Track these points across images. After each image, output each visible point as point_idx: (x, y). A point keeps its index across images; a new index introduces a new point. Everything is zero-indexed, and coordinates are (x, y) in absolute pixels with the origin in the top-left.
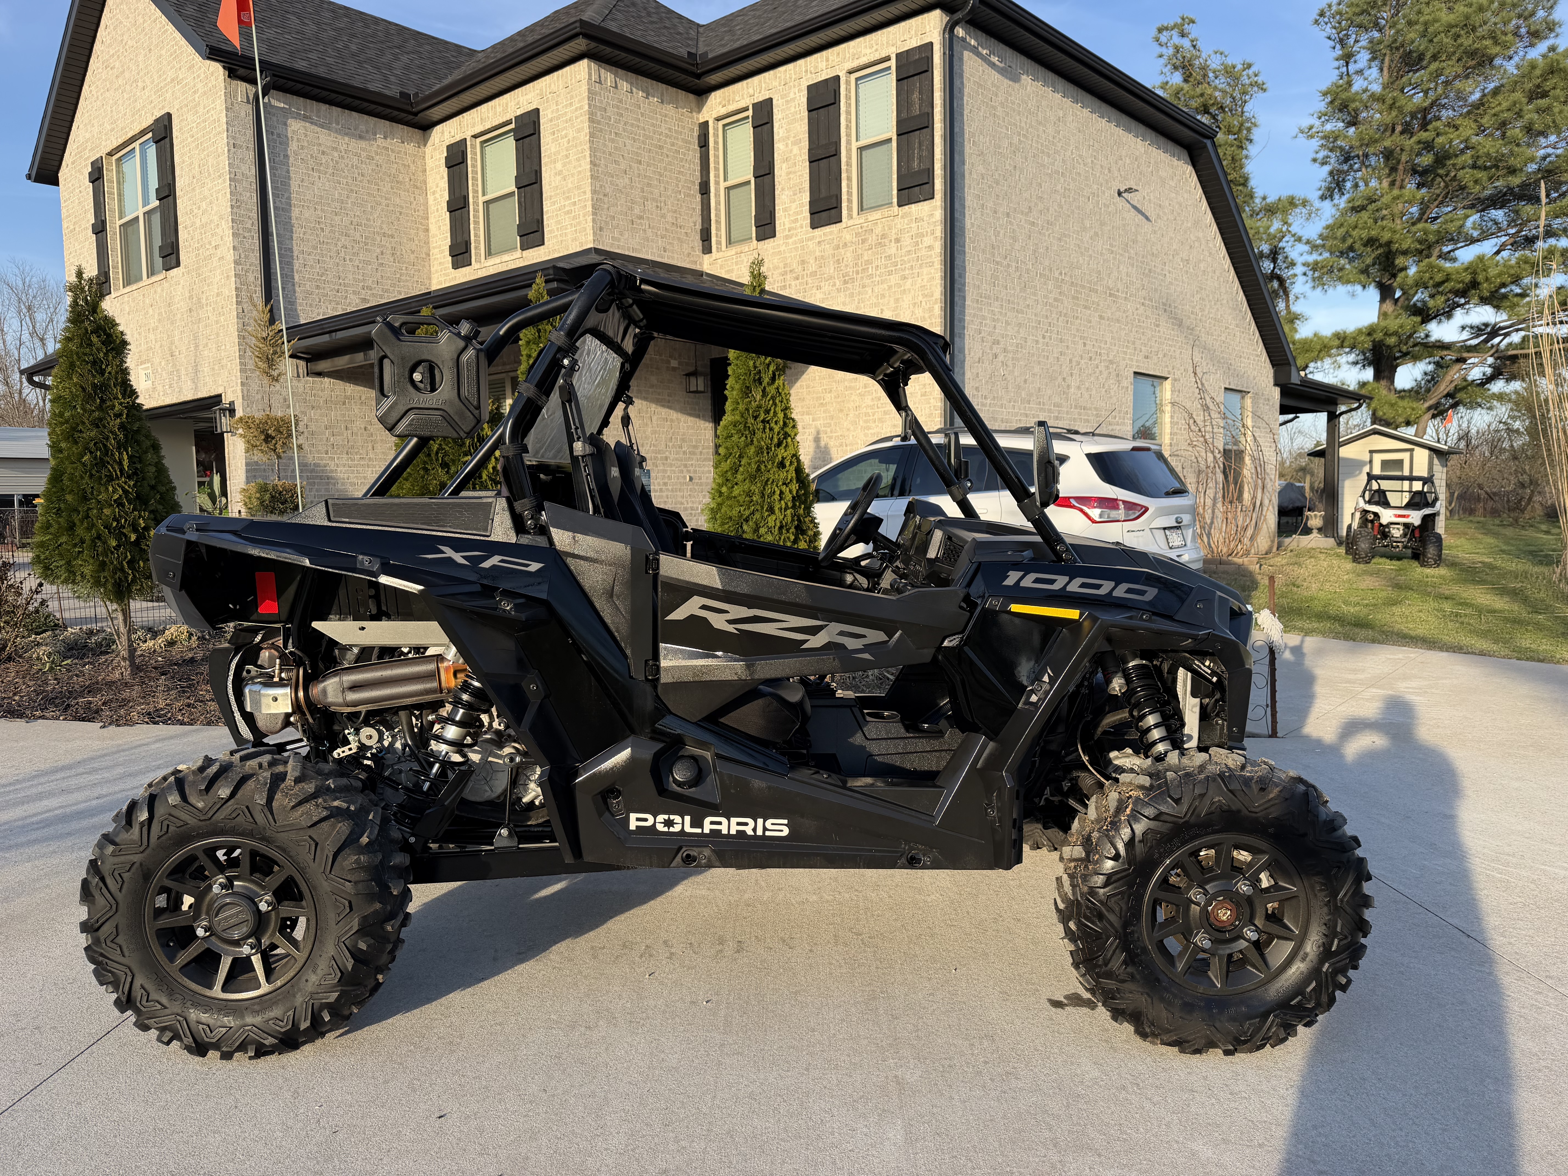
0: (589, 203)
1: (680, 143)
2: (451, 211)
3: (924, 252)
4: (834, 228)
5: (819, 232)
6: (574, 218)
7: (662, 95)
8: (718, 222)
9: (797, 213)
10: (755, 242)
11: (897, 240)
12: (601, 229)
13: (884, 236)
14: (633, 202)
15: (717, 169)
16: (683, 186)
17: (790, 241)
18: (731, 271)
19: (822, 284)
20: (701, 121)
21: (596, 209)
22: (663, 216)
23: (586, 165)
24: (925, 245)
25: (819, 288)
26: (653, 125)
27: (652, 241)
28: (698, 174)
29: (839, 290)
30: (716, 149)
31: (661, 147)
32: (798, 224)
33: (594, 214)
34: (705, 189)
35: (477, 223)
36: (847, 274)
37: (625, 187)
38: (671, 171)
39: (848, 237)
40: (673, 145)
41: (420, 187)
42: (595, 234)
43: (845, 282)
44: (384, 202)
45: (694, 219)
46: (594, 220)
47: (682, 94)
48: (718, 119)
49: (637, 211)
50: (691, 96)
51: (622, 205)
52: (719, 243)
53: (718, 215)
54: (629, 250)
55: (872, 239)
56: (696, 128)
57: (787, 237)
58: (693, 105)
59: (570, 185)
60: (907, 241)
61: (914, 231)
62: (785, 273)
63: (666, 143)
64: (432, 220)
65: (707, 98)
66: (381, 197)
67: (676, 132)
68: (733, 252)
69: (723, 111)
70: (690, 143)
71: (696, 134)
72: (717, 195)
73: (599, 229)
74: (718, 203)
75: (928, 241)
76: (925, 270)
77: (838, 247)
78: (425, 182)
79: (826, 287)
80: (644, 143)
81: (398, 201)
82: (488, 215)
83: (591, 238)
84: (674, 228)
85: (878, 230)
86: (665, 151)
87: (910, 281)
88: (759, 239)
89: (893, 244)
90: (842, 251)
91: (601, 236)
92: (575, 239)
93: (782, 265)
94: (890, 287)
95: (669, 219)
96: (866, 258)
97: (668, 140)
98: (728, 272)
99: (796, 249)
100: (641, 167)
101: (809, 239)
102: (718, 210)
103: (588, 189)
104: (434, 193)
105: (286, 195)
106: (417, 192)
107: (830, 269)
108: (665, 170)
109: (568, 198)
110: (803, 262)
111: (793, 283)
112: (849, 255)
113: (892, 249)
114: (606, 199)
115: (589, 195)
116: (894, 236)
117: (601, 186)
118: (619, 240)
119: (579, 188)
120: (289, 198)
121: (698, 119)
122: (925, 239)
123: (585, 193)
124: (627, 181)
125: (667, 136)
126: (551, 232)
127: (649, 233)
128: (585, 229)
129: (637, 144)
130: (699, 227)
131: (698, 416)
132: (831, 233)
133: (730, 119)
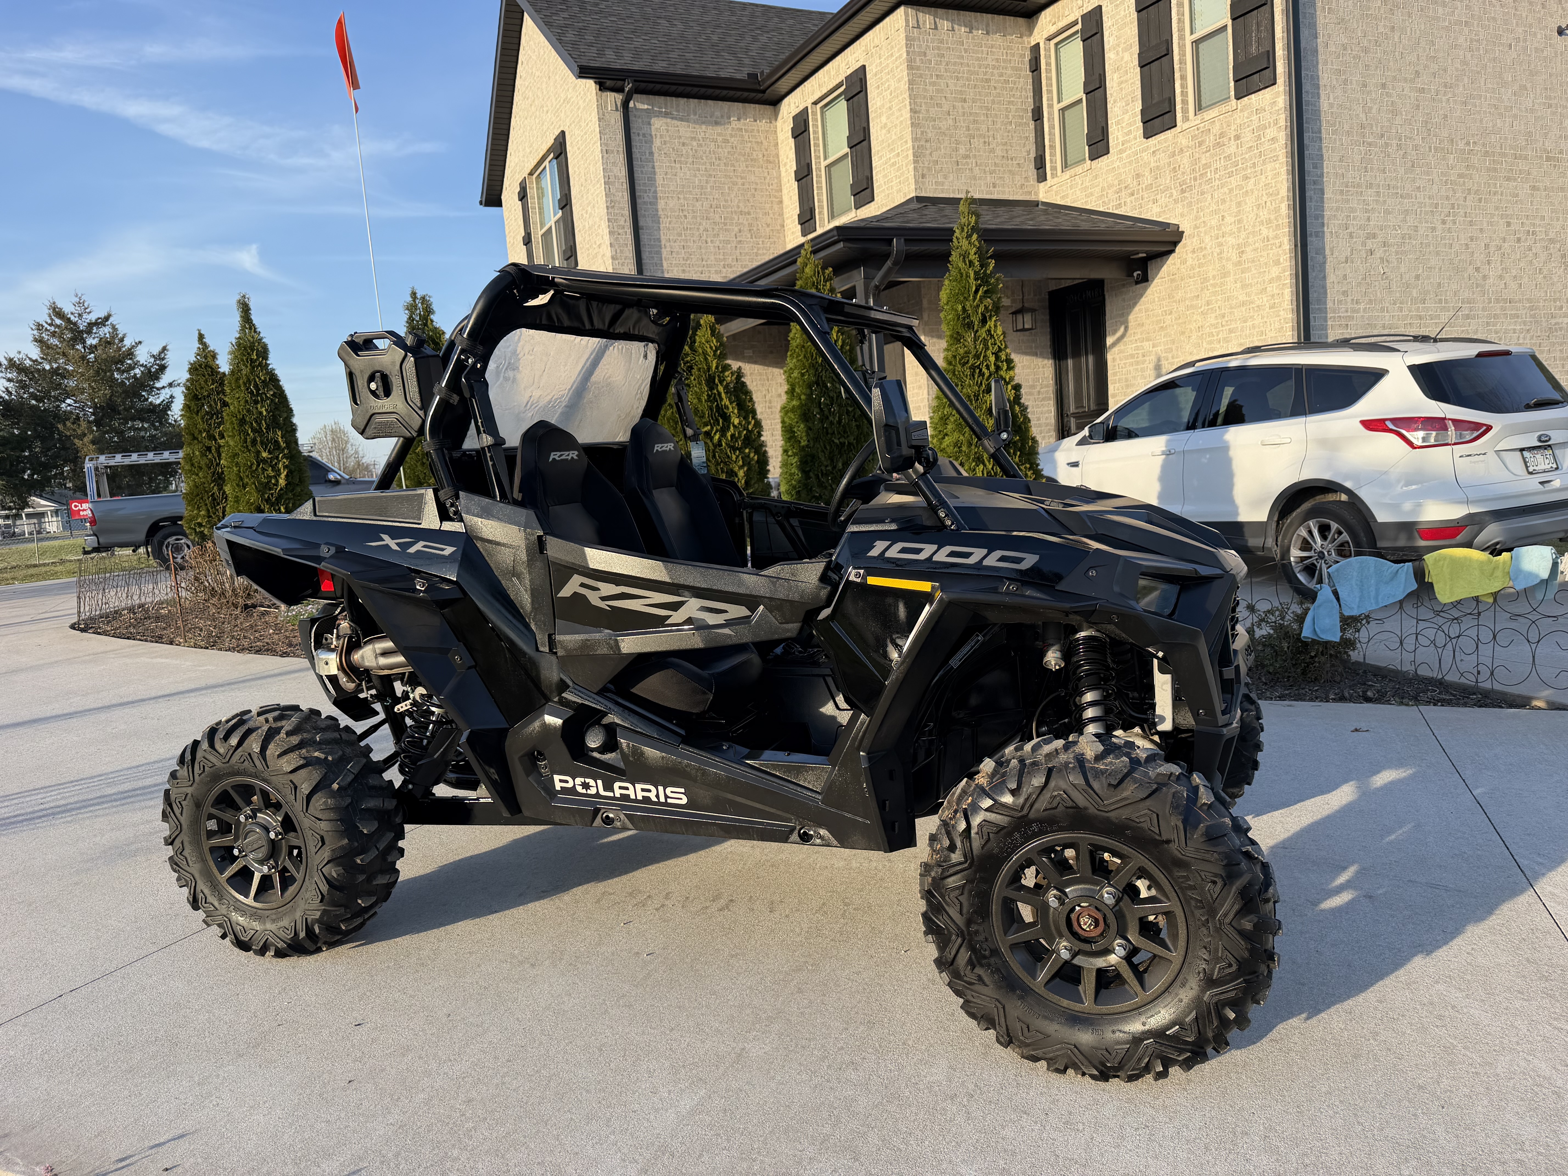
0: (911, 152)
1: (1009, 72)
2: (798, 180)
3: (1266, 146)
4: (1169, 134)
5: (1153, 141)
6: (899, 169)
7: (988, 25)
8: (1052, 147)
9: (1130, 125)
10: (1089, 162)
11: (1237, 137)
12: (923, 176)
13: (1222, 135)
14: (958, 142)
15: (1050, 92)
16: (1014, 117)
17: (1124, 155)
18: (1066, 196)
19: (1158, 197)
20: (1033, 43)
21: (917, 156)
22: (992, 151)
23: (906, 113)
24: (1268, 137)
25: (1155, 201)
26: (978, 59)
27: (980, 178)
28: (1031, 100)
29: (1176, 201)
30: (1048, 71)
31: (988, 81)
32: (1132, 136)
33: (915, 162)
34: (1038, 115)
35: (820, 188)
36: (1184, 182)
37: (948, 129)
38: (999, 103)
39: (1183, 141)
40: (1001, 75)
41: (774, 162)
42: (916, 182)
43: (1183, 191)
44: (740, 181)
45: (1027, 148)
46: (915, 168)
47: (1010, 20)
48: (1049, 39)
49: (962, 151)
50: (1021, 20)
51: (945, 148)
52: (1054, 168)
53: (1052, 140)
54: (954, 192)
55: (1210, 140)
56: (1028, 53)
57: (1121, 152)
58: (1023, 29)
59: (894, 137)
60: (1248, 137)
61: (1255, 124)
62: (1120, 190)
63: (992, 74)
64: (785, 191)
65: (1038, 19)
66: (737, 177)
67: (1004, 61)
68: (1068, 177)
69: (1053, 29)
70: (1021, 70)
71: (1027, 59)
72: (1051, 119)
73: (920, 177)
74: (1052, 127)
75: (1271, 133)
76: (1269, 167)
77: (1173, 155)
78: (777, 156)
79: (1163, 199)
80: (968, 79)
81: (753, 178)
82: (830, 178)
83: (913, 187)
84: (1005, 161)
85: (1216, 129)
86: (992, 83)
87: (1253, 180)
88: (1092, 159)
89: (1232, 142)
90: (1179, 158)
91: (923, 183)
92: (899, 191)
93: (1116, 182)
94: (1231, 190)
95: (999, 152)
96: (1204, 162)
97: (996, 71)
98: (1063, 198)
99: (1130, 163)
100: (966, 105)
101: (1144, 150)
102: (1052, 134)
103: (909, 137)
104: (785, 165)
105: (653, 189)
106: (770, 166)
107: (1166, 180)
108: (993, 102)
109: (893, 150)
110: (1138, 176)
111: (1128, 200)
112: (1185, 161)
113: (1232, 148)
114: (928, 145)
115: (910, 144)
116: (1234, 133)
117: (922, 133)
118: (943, 184)
119: (901, 138)
120: (655, 192)
121: (1029, 43)
122: (1268, 131)
123: (906, 142)
124: (950, 122)
125: (994, 67)
126: (879, 187)
127: (977, 170)
128: (908, 178)
129: (961, 82)
130: (1033, 155)
131: (1036, 354)
132: (1166, 140)
133: (1059, 38)
